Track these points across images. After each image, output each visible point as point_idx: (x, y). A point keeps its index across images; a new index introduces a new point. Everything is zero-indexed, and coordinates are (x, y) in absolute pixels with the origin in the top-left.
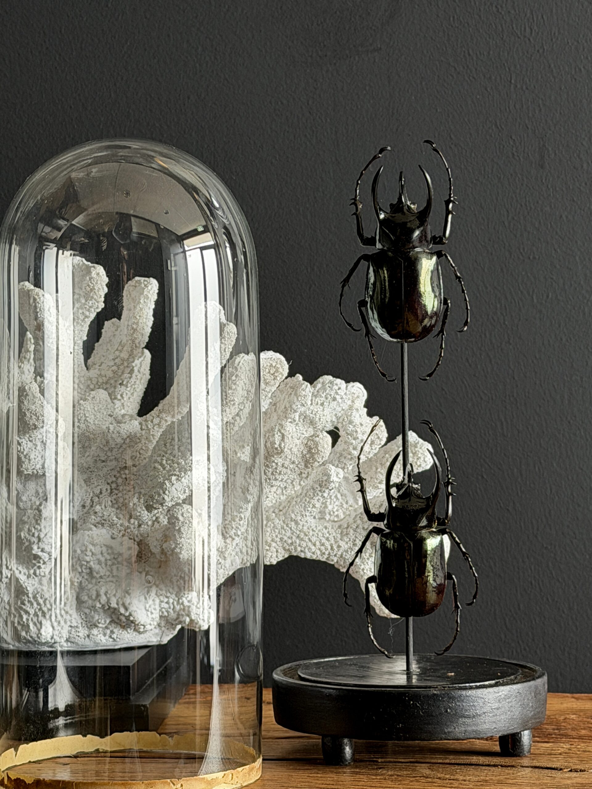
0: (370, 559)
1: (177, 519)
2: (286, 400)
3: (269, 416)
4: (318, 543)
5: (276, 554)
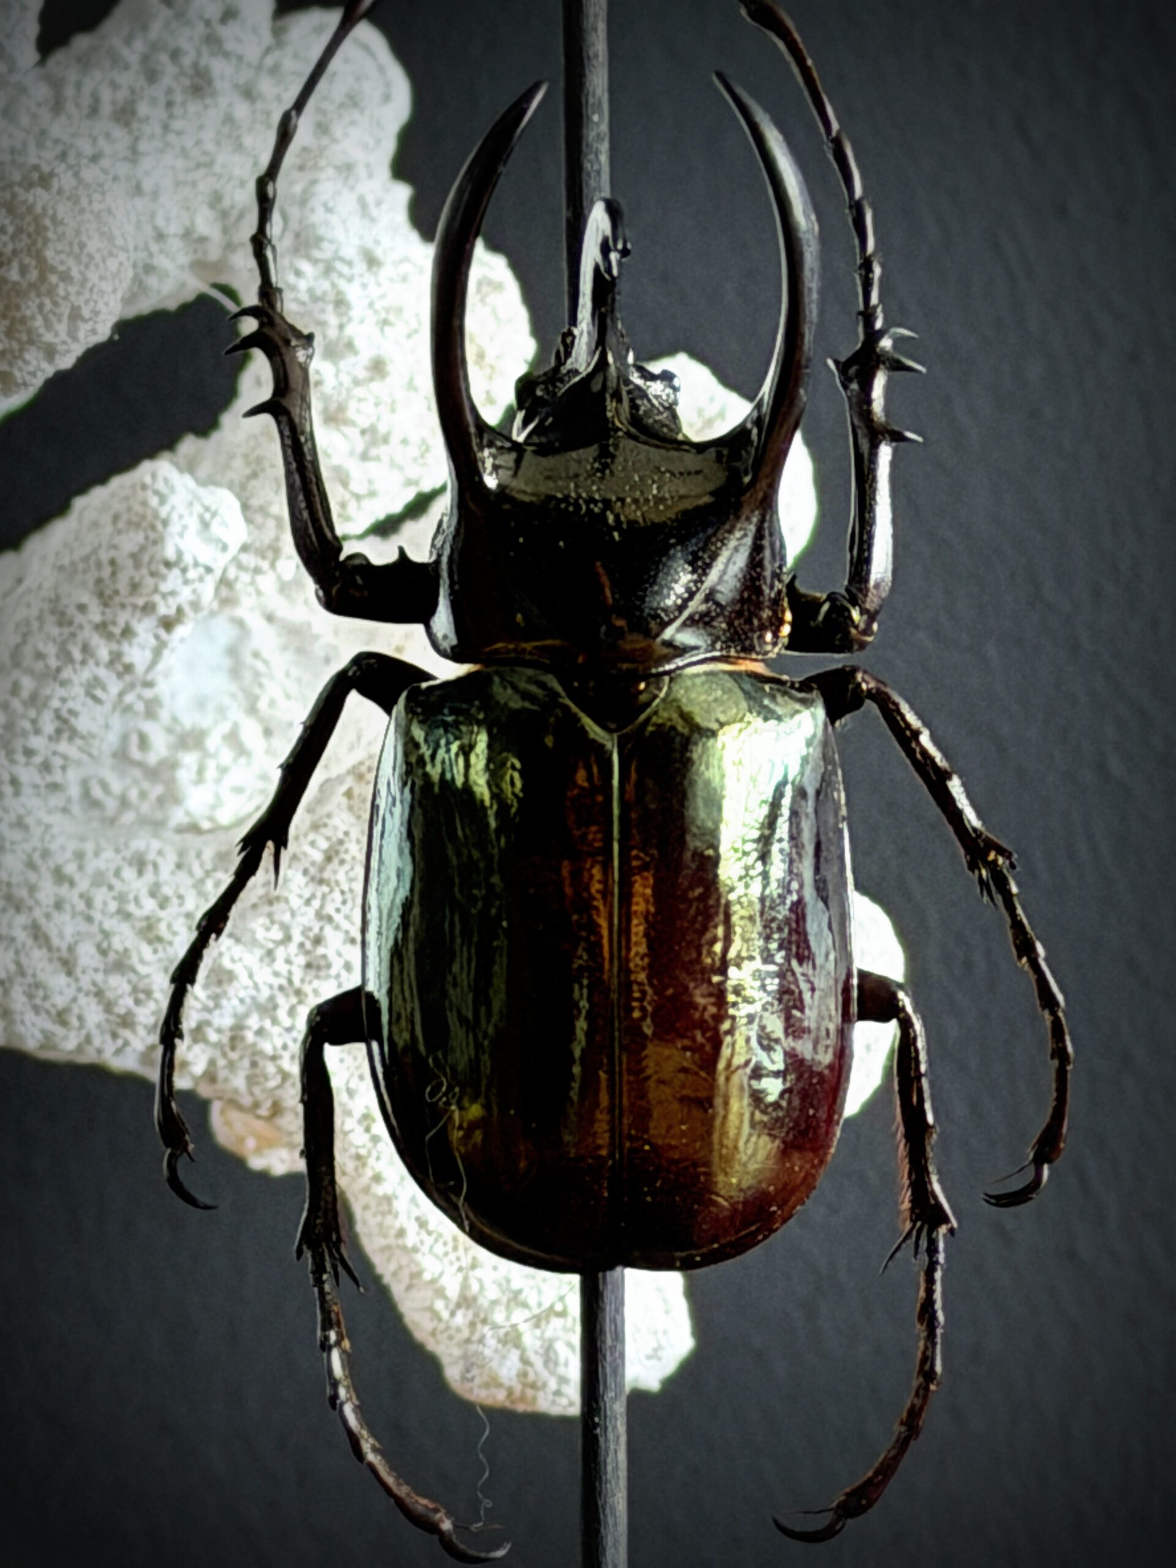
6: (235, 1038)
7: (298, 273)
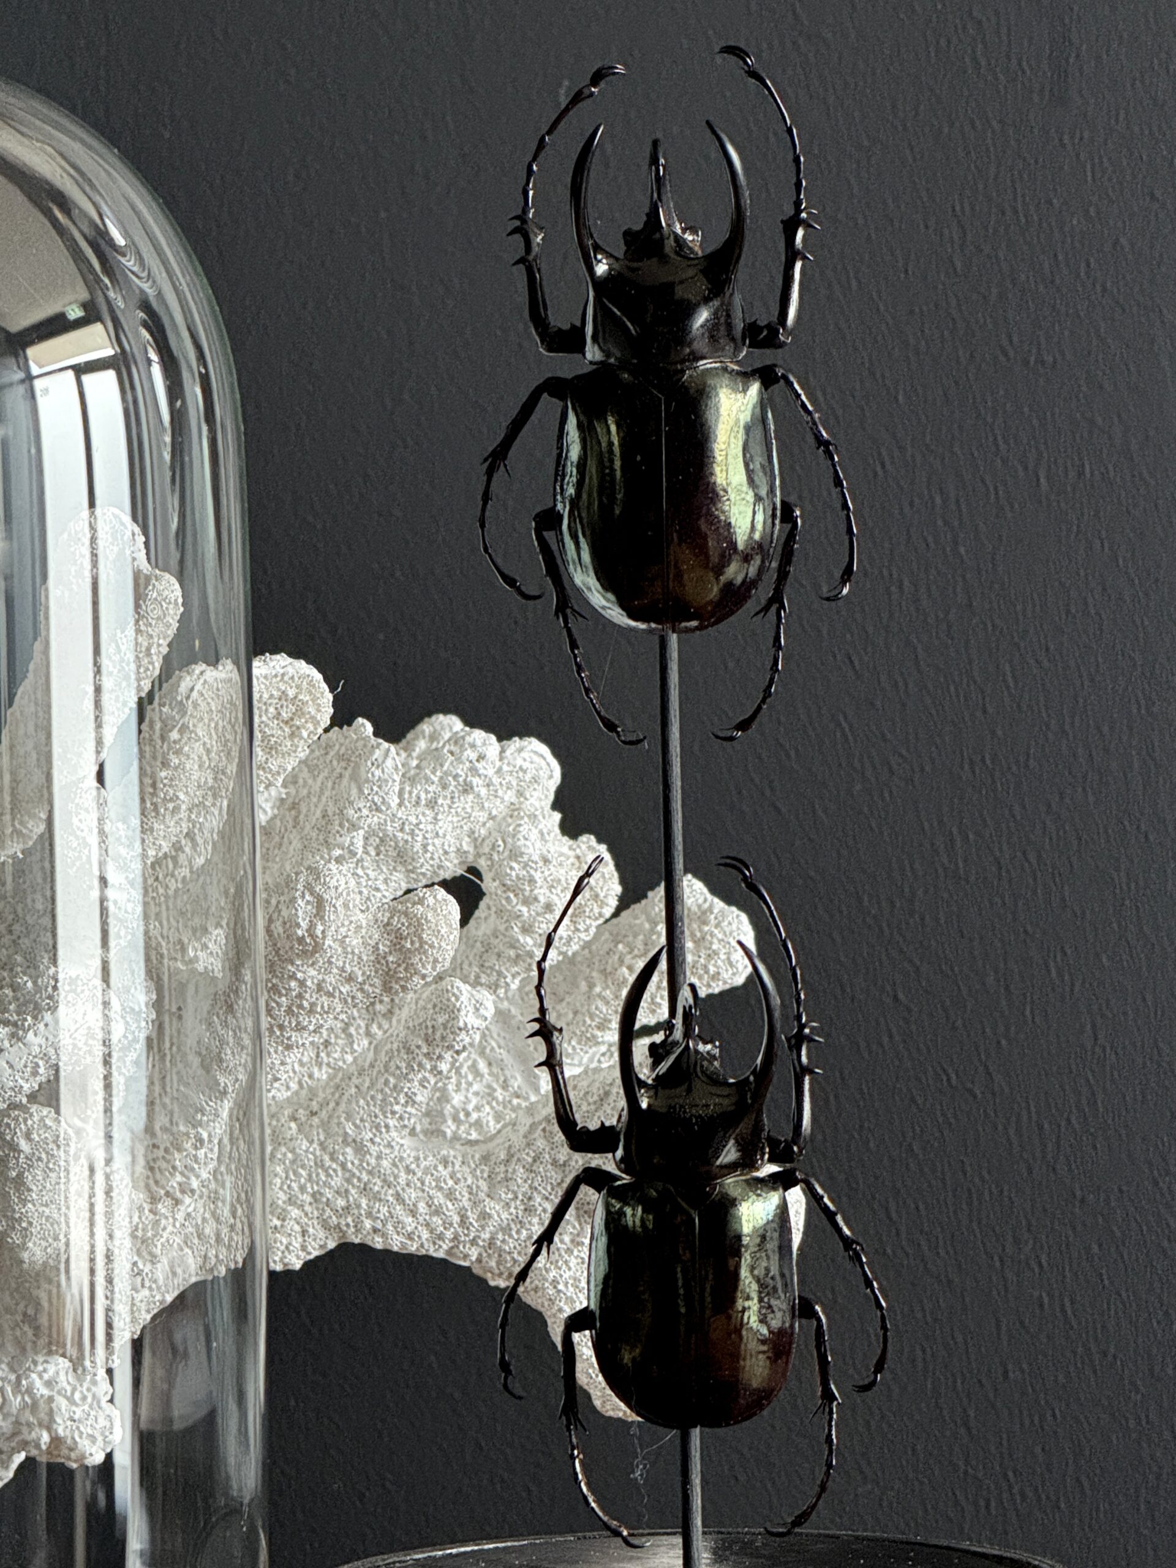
0: (576, 1253)
1: (15, 1148)
2: (327, 793)
3: (277, 839)
4: (422, 1207)
5: (300, 1239)
6: (491, 1243)
7: (512, 868)
